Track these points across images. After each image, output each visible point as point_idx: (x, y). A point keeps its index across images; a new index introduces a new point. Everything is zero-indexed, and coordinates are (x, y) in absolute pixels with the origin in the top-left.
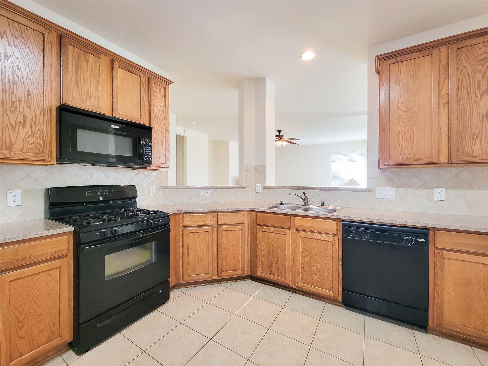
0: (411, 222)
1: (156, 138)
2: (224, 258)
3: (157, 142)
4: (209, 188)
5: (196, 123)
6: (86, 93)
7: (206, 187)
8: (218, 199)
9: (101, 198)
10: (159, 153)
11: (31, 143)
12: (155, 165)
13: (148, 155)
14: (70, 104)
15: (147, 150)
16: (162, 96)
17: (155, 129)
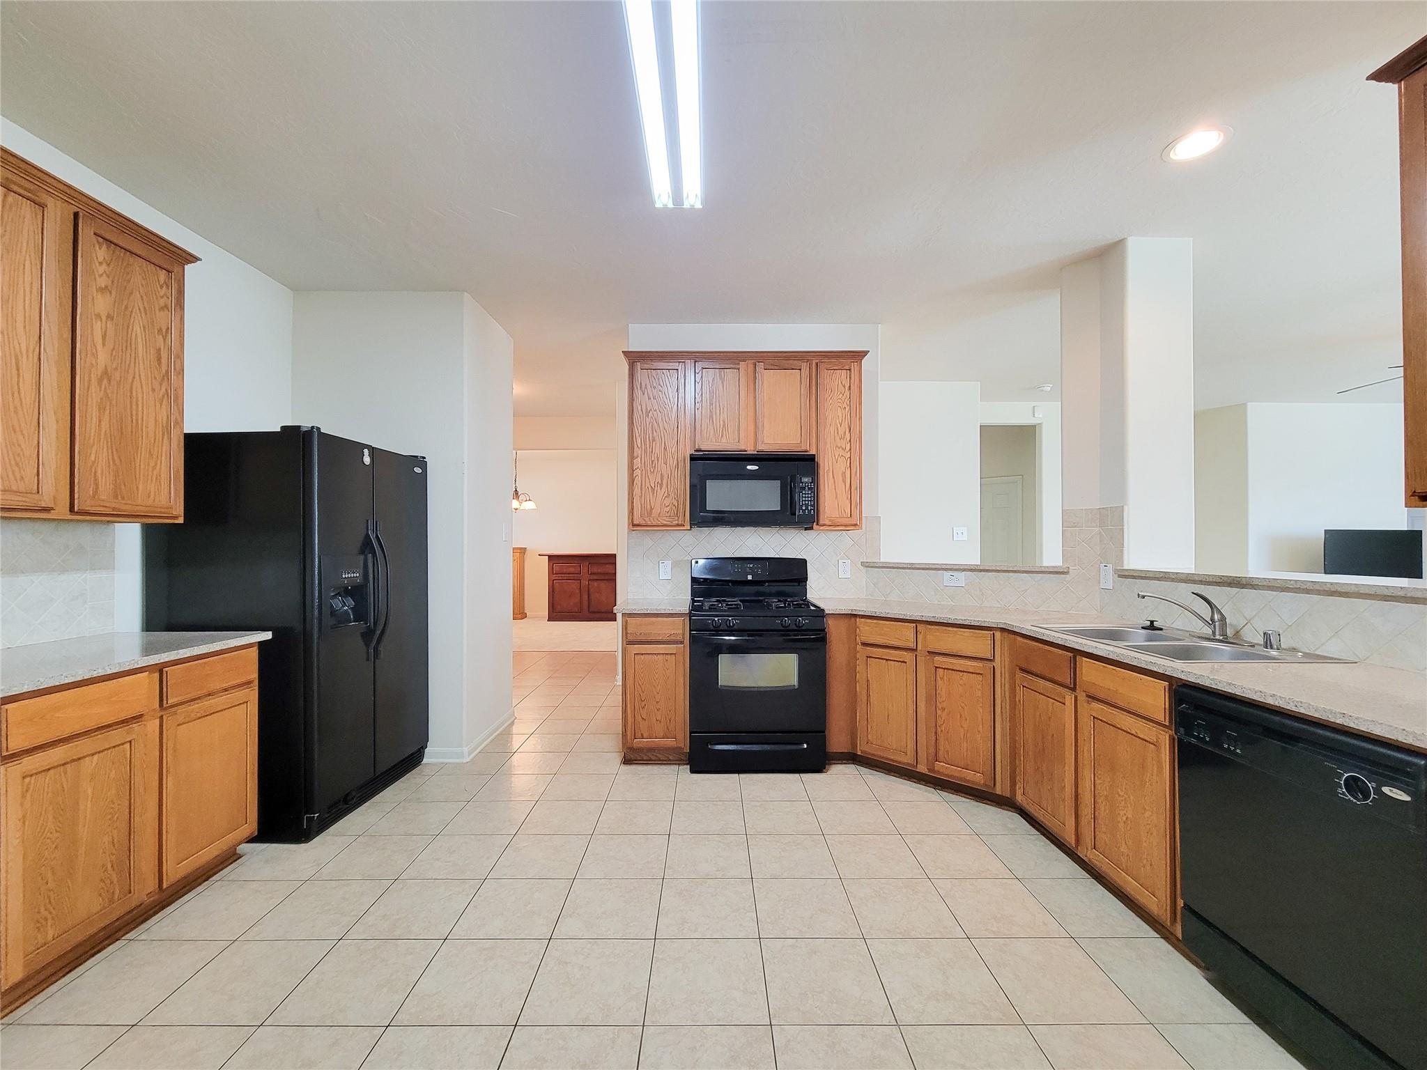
0: (1357, 718)
1: (831, 472)
2: (942, 731)
3: (834, 477)
4: (964, 570)
5: (1051, 386)
6: (721, 426)
7: (952, 567)
8: (986, 599)
9: (750, 577)
10: (836, 497)
11: (667, 505)
12: (827, 522)
13: (807, 506)
14: (703, 448)
15: (805, 497)
16: (844, 386)
17: (830, 454)
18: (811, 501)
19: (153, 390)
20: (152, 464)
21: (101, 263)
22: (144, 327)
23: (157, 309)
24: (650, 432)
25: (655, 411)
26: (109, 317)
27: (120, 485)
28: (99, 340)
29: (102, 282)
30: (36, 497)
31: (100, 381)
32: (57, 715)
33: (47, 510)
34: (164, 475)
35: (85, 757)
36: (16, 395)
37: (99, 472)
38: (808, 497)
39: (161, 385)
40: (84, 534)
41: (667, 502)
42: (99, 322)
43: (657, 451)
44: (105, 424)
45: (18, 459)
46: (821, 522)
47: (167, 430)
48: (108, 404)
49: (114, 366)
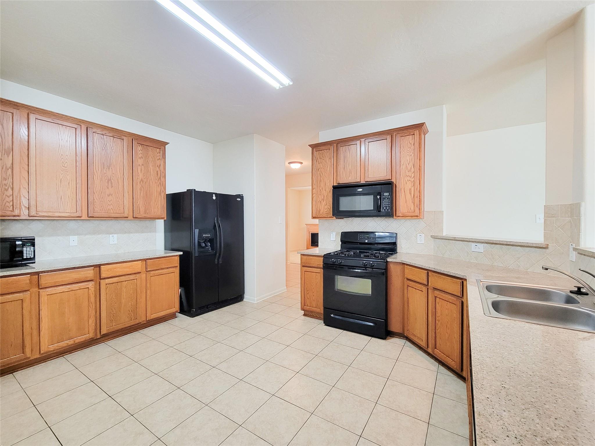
1: (403, 189)
2: (438, 333)
3: (404, 192)
4: (483, 243)
6: (349, 172)
8: (495, 261)
9: (366, 241)
10: (406, 202)
11: (326, 208)
12: (400, 215)
13: (386, 207)
14: (341, 183)
15: (385, 203)
16: (411, 144)
17: (402, 180)
18: (388, 204)
19: (156, 183)
20: (156, 204)
21: (140, 151)
22: (153, 166)
23: (157, 160)
24: (319, 177)
25: (321, 168)
26: (143, 165)
27: (146, 210)
28: (139, 171)
29: (140, 156)
30: (124, 214)
31: (140, 182)
32: (115, 270)
33: (127, 217)
34: (159, 206)
35: (123, 281)
36: (118, 189)
37: (140, 206)
38: (387, 203)
39: (158, 181)
40: (148, 223)
41: (326, 207)
42: (139, 167)
43: (322, 186)
44: (142, 194)
45: (118, 205)
46: (397, 215)
47: (160, 194)
48: (143, 189)
49: (144, 177)
